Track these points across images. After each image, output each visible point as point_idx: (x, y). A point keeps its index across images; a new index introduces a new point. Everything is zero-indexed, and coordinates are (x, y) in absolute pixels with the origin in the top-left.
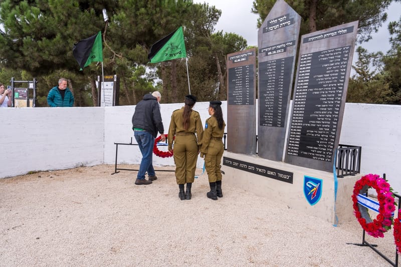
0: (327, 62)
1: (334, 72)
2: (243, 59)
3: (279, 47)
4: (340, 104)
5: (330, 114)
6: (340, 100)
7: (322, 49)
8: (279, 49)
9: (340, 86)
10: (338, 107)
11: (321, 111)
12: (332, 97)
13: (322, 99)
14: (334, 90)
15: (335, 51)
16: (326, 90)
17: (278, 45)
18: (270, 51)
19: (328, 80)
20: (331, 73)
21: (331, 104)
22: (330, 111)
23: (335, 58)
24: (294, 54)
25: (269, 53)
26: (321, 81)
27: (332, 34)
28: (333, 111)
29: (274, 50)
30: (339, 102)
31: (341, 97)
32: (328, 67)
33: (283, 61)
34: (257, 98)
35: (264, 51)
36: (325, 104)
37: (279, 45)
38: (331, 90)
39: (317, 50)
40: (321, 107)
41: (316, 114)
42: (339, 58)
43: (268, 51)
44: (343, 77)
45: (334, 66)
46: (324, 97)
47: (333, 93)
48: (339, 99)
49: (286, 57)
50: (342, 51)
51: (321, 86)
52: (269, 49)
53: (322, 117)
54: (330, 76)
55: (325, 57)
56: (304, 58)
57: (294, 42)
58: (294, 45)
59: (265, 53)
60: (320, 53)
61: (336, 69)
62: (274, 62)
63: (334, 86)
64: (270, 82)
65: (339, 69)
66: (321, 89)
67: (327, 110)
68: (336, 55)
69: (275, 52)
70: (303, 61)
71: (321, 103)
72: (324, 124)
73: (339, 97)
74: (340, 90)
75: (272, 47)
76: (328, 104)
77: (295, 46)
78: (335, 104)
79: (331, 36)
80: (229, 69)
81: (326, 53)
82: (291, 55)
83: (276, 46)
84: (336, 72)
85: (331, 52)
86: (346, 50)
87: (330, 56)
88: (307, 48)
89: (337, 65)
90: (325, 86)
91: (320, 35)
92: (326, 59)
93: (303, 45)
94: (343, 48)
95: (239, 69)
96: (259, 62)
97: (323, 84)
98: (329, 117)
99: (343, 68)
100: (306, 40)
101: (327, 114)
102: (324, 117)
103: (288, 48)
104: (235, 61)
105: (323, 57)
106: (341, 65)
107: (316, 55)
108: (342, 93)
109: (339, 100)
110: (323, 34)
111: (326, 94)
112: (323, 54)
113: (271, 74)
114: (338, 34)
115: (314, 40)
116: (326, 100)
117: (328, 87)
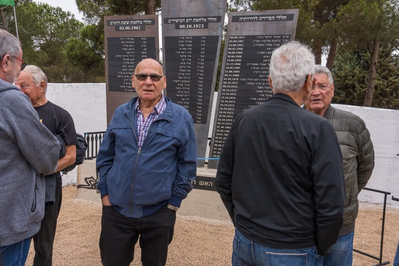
0: (264, 49)
2: (136, 28)
3: (197, 20)
7: (257, 33)
8: (196, 23)
13: (258, 91)
15: (273, 38)
16: (263, 82)
17: (195, 18)
18: (182, 24)
19: (265, 70)
23: (273, 46)
24: (219, 33)
25: (181, 26)
26: (256, 70)
27: (270, 18)
29: (189, 23)
32: (264, 55)
33: (203, 39)
35: (172, 22)
36: (261, 97)
37: (198, 18)
39: (251, 33)
40: (257, 101)
43: (179, 23)
46: (261, 90)
49: (207, 35)
50: (281, 39)
51: (257, 76)
52: (181, 21)
54: (267, 66)
55: (261, 43)
56: (233, 40)
57: (219, 18)
59: (174, 25)
60: (254, 37)
62: (190, 40)
64: (183, 65)
66: (256, 80)
68: (274, 43)
69: (190, 26)
70: (233, 43)
71: (257, 96)
75: (185, 18)
76: (265, 97)
77: (221, 24)
79: (267, 20)
80: (109, 39)
81: (261, 39)
82: (215, 34)
83: (192, 18)
85: (268, 39)
86: (286, 38)
87: (267, 42)
88: (237, 29)
90: (262, 76)
91: (254, 16)
92: (262, 45)
93: (232, 24)
94: (282, 36)
95: (127, 40)
97: (259, 74)
100: (236, 19)
103: (210, 25)
104: (120, 28)
105: (258, 43)
107: (249, 39)
110: (259, 16)
111: (264, 86)
112: (259, 39)
113: (185, 54)
114: (276, 20)
115: (247, 21)
116: (263, 93)
117: (265, 78)
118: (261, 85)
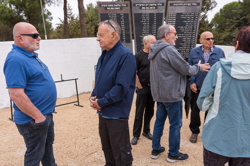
0: (186, 19)
1: (190, 26)
2: (117, 8)
3: (152, 5)
4: (194, 43)
5: (188, 48)
6: (194, 41)
7: (182, 12)
8: (151, 6)
9: (194, 34)
10: (193, 45)
11: (183, 47)
12: (189, 39)
13: (184, 40)
14: (190, 35)
15: (190, 14)
16: (186, 35)
17: (150, 4)
18: (143, 6)
19: (187, 30)
20: (188, 26)
21: (189, 43)
22: (188, 47)
23: (190, 18)
24: (163, 11)
25: (143, 8)
26: (182, 30)
27: (189, 4)
28: (190, 47)
29: (147, 6)
30: (193, 42)
31: (194, 39)
32: (186, 22)
33: (155, 15)
34: (133, 38)
35: (138, 6)
36: (185, 43)
37: (152, 4)
38: (189, 36)
39: (179, 12)
40: (183, 45)
41: (180, 48)
42: (193, 19)
43: (142, 6)
44: (195, 29)
45: (190, 22)
46: (185, 39)
47: (190, 37)
48: (194, 40)
49: (157, 12)
50: (194, 14)
51: (183, 33)
52: (143, 5)
53: (184, 50)
54: (188, 28)
55: (185, 17)
56: (171, 15)
57: (163, 4)
58: (164, 5)
59: (139, 8)
60: (181, 14)
61: (191, 24)
62: (148, 15)
63: (190, 34)
64: (145, 28)
65: (193, 24)
66: (183, 35)
67: (187, 47)
68: (191, 16)
69: (148, 8)
70: (170, 17)
71: (183, 42)
72: (185, 54)
73: (193, 39)
74: (194, 36)
75: (145, 4)
76: (187, 43)
78: (191, 43)
79: (187, 5)
80: (101, 14)
81: (185, 15)
82: (161, 12)
83: (149, 4)
84: (191, 26)
85: (188, 14)
86: (196, 14)
87: (187, 16)
88: (172, 10)
89: (192, 22)
90: (185, 33)
91: (181, 3)
92: (185, 18)
93: (170, 8)
94: (195, 13)
95: (112, 15)
96: (133, 12)
97: (184, 32)
98: (188, 50)
99: (195, 24)
100: (172, 5)
101: (187, 48)
102: (185, 50)
103: (159, 7)
104: (108, 8)
105: (183, 17)
106: (193, 22)
107: (179, 15)
108: (195, 38)
109: (193, 41)
110: (183, 3)
111: (186, 38)
112: (183, 15)
113: (145, 22)
114: (192, 5)
115: (177, 6)
116: (186, 41)
117: (187, 34)
118: (185, 37)
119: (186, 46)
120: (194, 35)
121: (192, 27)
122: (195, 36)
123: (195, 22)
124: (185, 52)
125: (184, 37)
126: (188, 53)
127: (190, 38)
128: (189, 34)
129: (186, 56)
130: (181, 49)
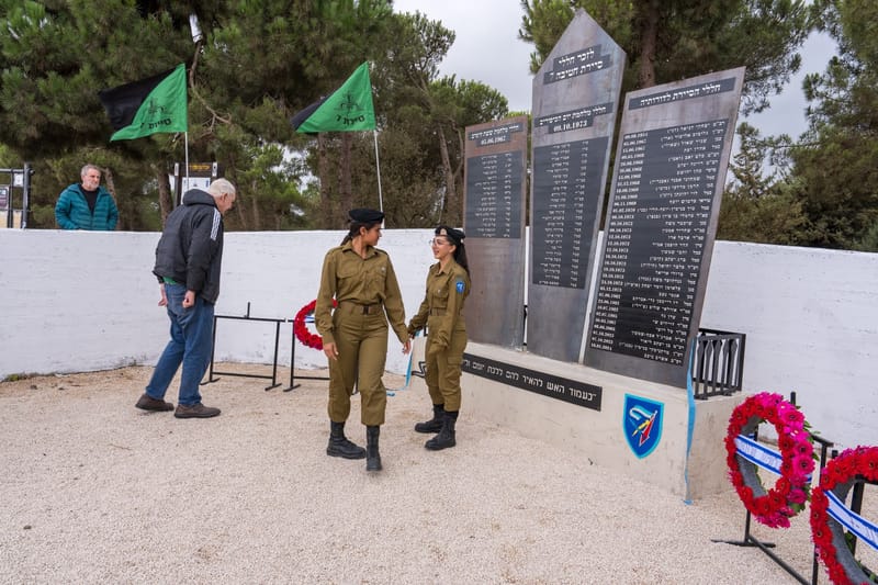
0: (678, 152)
1: (692, 175)
2: (500, 139)
3: (578, 115)
4: (703, 242)
5: (682, 263)
6: (705, 235)
7: (667, 124)
8: (576, 120)
9: (705, 204)
10: (698, 249)
11: (665, 256)
12: (687, 227)
13: (667, 231)
14: (691, 212)
15: (695, 130)
16: (675, 212)
17: (575, 111)
18: (557, 124)
19: (680, 190)
20: (684, 175)
21: (685, 241)
22: (683, 256)
23: (695, 145)
24: (609, 131)
25: (556, 128)
26: (664, 191)
27: (691, 93)
28: (689, 256)
29: (566, 122)
30: (701, 238)
31: (705, 227)
32: (680, 162)
33: (586, 146)
34: (527, 224)
35: (545, 123)
36: (671, 241)
37: (579, 110)
38: (687, 212)
39: (658, 126)
40: (664, 248)
41: (653, 262)
42: (703, 145)
43: (554, 124)
44: (711, 185)
45: (694, 160)
46: (671, 227)
47: (689, 219)
48: (702, 231)
49: (591, 137)
50: (710, 128)
51: (665, 202)
52: (557, 119)
53: (664, 269)
54: (683, 183)
55: (674, 140)
56: (629, 140)
57: (609, 106)
58: (610, 112)
59: (546, 127)
60: (663, 132)
61: (698, 167)
62: (567, 148)
63: (692, 204)
64: (557, 191)
65: (703, 167)
66: (663, 209)
67: (676, 255)
68: (697, 137)
69: (568, 126)
70: (628, 147)
71: (665, 239)
72: (670, 284)
73: (702, 227)
74: (704, 212)
75: (562, 114)
76: (678, 241)
77: (612, 115)
78: (692, 242)
79: (687, 97)
80: (469, 159)
81: (676, 133)
82: (602, 134)
83: (571, 112)
84: (697, 175)
85: (687, 132)
86: (718, 127)
87: (685, 139)
88: (636, 121)
89: (700, 159)
90: (673, 202)
91: (664, 94)
92: (675, 145)
93: (629, 114)
94: (712, 122)
95: (490, 159)
96: (534, 145)
97: (669, 198)
98: (680, 270)
99: (711, 166)
100: (635, 104)
101: (675, 262)
102: (670, 270)
103: (597, 119)
104: (483, 142)
105: (670, 141)
106: (706, 159)
107: (655, 137)
108: (708, 220)
109: (701, 234)
110: (671, 93)
111: (675, 220)
112: (671, 134)
113: (559, 173)
114: (703, 94)
115: (652, 103)
116: (676, 233)
117: (679, 205)
118: (672, 220)
119: (673, 252)
120: (707, 208)
121: (698, 179)
122: (709, 211)
123: (712, 158)
124: (670, 276)
125: (670, 216)
126: (680, 281)
127: (690, 223)
128: (686, 205)
129: (671, 291)
130: (657, 262)
